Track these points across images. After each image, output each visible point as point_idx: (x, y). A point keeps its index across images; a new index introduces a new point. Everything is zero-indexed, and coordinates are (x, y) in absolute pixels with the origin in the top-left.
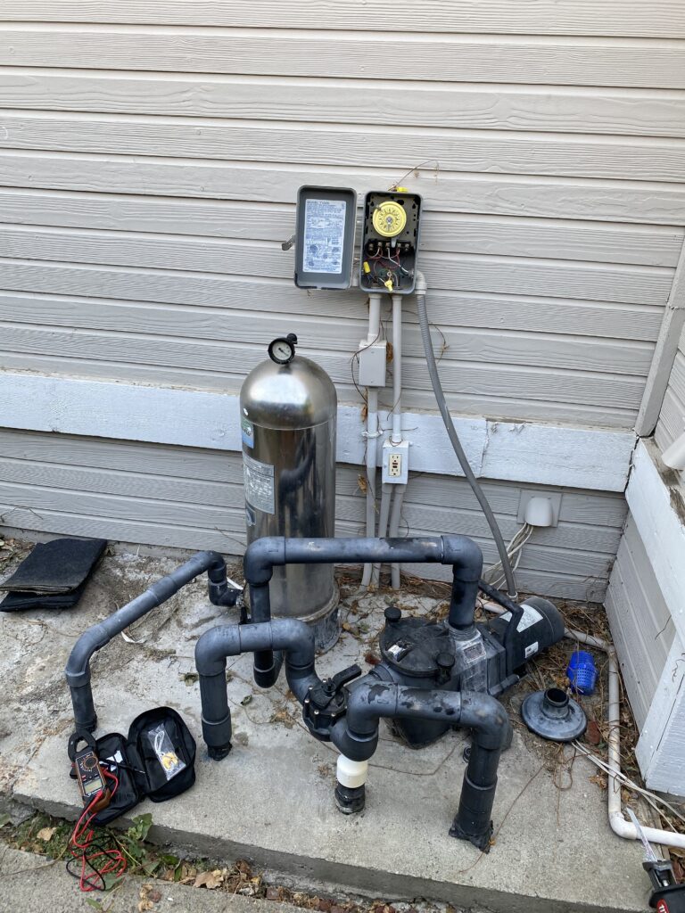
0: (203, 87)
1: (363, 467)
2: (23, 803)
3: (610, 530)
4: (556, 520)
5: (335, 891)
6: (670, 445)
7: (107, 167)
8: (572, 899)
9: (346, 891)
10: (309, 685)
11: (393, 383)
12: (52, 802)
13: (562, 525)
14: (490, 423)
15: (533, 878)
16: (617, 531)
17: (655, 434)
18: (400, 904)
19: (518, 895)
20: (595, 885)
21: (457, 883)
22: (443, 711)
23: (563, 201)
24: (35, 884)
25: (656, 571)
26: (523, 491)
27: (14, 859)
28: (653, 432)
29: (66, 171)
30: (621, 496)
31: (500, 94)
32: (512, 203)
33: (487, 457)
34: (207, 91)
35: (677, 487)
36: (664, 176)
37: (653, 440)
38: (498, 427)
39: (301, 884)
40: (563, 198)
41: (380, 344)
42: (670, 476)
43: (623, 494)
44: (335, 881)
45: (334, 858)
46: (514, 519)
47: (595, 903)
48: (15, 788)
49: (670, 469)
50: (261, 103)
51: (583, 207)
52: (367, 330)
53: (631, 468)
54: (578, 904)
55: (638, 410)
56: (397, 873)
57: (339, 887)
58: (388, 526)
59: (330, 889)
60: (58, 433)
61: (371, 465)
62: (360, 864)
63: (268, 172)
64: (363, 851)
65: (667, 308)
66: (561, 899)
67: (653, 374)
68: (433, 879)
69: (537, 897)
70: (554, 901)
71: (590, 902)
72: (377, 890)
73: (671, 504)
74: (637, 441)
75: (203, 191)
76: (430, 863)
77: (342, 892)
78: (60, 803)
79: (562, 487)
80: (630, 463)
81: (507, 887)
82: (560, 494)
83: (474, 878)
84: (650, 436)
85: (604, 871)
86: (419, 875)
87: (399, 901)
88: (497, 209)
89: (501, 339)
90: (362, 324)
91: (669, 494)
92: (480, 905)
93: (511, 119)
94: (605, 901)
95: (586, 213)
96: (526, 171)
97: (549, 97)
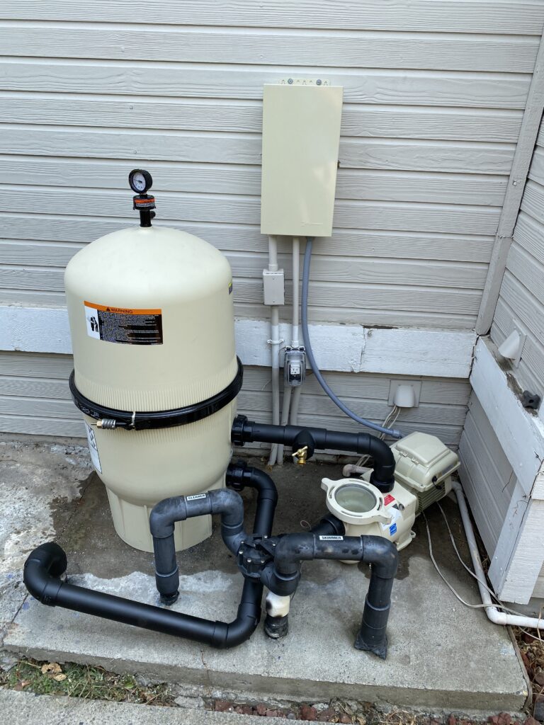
0: (135, 71)
1: (269, 369)
2: (12, 652)
3: (459, 408)
4: (418, 402)
5: (269, 699)
6: (503, 341)
7: (56, 136)
8: (451, 688)
9: (278, 699)
10: (241, 540)
11: (292, 301)
12: (37, 649)
13: (421, 405)
14: (367, 330)
15: (421, 675)
16: (463, 408)
17: (491, 333)
18: (320, 705)
19: (411, 689)
20: (467, 676)
21: (364, 684)
22: (350, 551)
23: (417, 157)
24: (28, 716)
25: (498, 436)
26: (393, 381)
27: (8, 697)
28: (489, 331)
29: (22, 140)
30: (466, 381)
31: (368, 77)
32: (380, 159)
33: (365, 356)
34: (138, 75)
35: (511, 372)
36: (492, 138)
37: (489, 337)
38: (373, 333)
39: (242, 695)
40: (417, 155)
41: (279, 272)
42: (505, 364)
43: (468, 379)
44: (269, 691)
45: (268, 673)
46: (386, 403)
47: (468, 690)
48: (5, 641)
49: (504, 358)
50: (183, 84)
51: (432, 162)
52: (268, 260)
53: (473, 360)
54: (456, 692)
55: (477, 316)
56: (318, 680)
57: (271, 696)
58: (290, 413)
59: (265, 699)
60: (19, 351)
61: (276, 366)
62: (289, 676)
63: (188, 138)
64: (290, 666)
65: (497, 237)
66: (444, 689)
67: (488, 287)
68: (346, 682)
69: (425, 689)
70: (438, 690)
71: (465, 689)
72: (302, 695)
73: (508, 385)
74: (478, 339)
75: (136, 153)
76: (342, 671)
77: (275, 700)
78: (43, 649)
79: (421, 377)
80: (473, 355)
81: (402, 683)
82: (420, 382)
83: (377, 679)
84: (487, 334)
85: (472, 665)
86: (335, 681)
87: (319, 702)
88: (369, 164)
89: (374, 265)
90: (264, 256)
91: (506, 377)
92: (382, 700)
93: (377, 96)
94: (475, 687)
95: (434, 166)
96: (388, 135)
97: (405, 78)
